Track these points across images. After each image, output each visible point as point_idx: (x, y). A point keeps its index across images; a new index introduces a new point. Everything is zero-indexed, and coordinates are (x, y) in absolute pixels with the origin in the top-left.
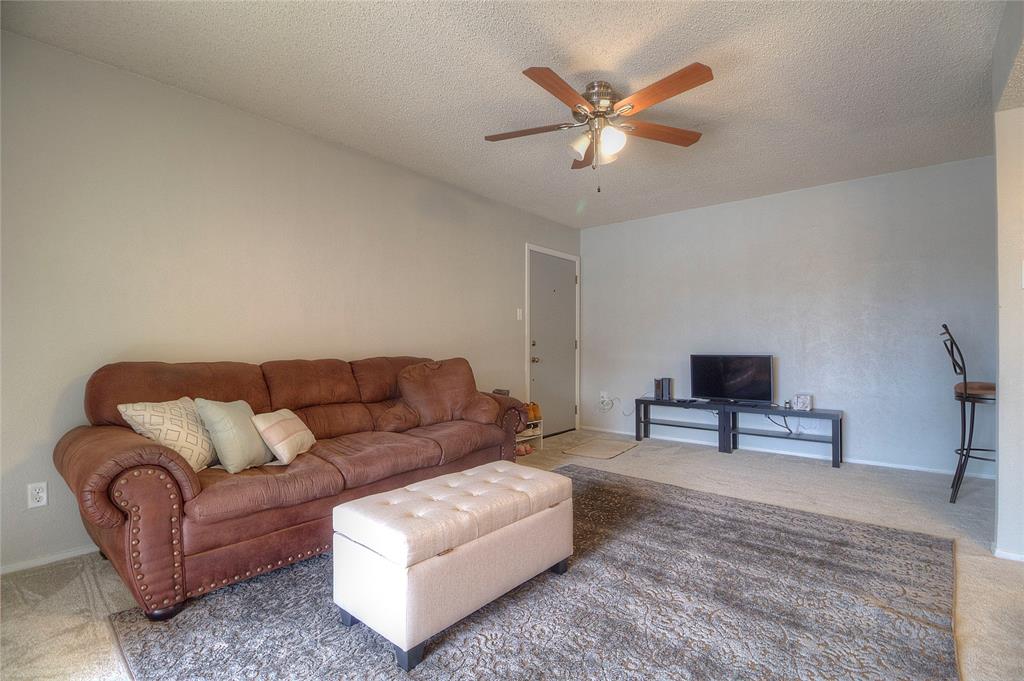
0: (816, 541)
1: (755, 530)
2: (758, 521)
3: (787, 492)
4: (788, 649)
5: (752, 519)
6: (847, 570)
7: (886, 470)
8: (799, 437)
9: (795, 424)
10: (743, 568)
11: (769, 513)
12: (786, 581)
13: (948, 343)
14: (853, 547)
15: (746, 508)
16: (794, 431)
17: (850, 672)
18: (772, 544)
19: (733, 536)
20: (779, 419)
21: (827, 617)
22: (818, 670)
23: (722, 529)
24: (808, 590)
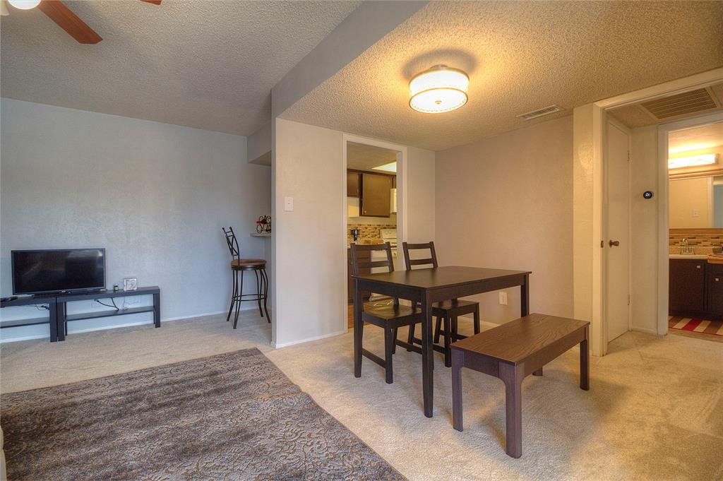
0: (200, 380)
1: (156, 391)
2: (150, 384)
3: (145, 355)
4: (259, 453)
5: (144, 385)
6: (235, 388)
7: (188, 321)
8: (126, 312)
9: (121, 303)
10: (179, 423)
11: (150, 376)
12: (213, 414)
13: (231, 238)
14: (221, 373)
15: (130, 379)
16: (120, 307)
17: (296, 440)
18: (177, 395)
19: (143, 405)
20: (108, 301)
21: (255, 420)
22: (284, 452)
23: (129, 405)
24: (229, 411)
